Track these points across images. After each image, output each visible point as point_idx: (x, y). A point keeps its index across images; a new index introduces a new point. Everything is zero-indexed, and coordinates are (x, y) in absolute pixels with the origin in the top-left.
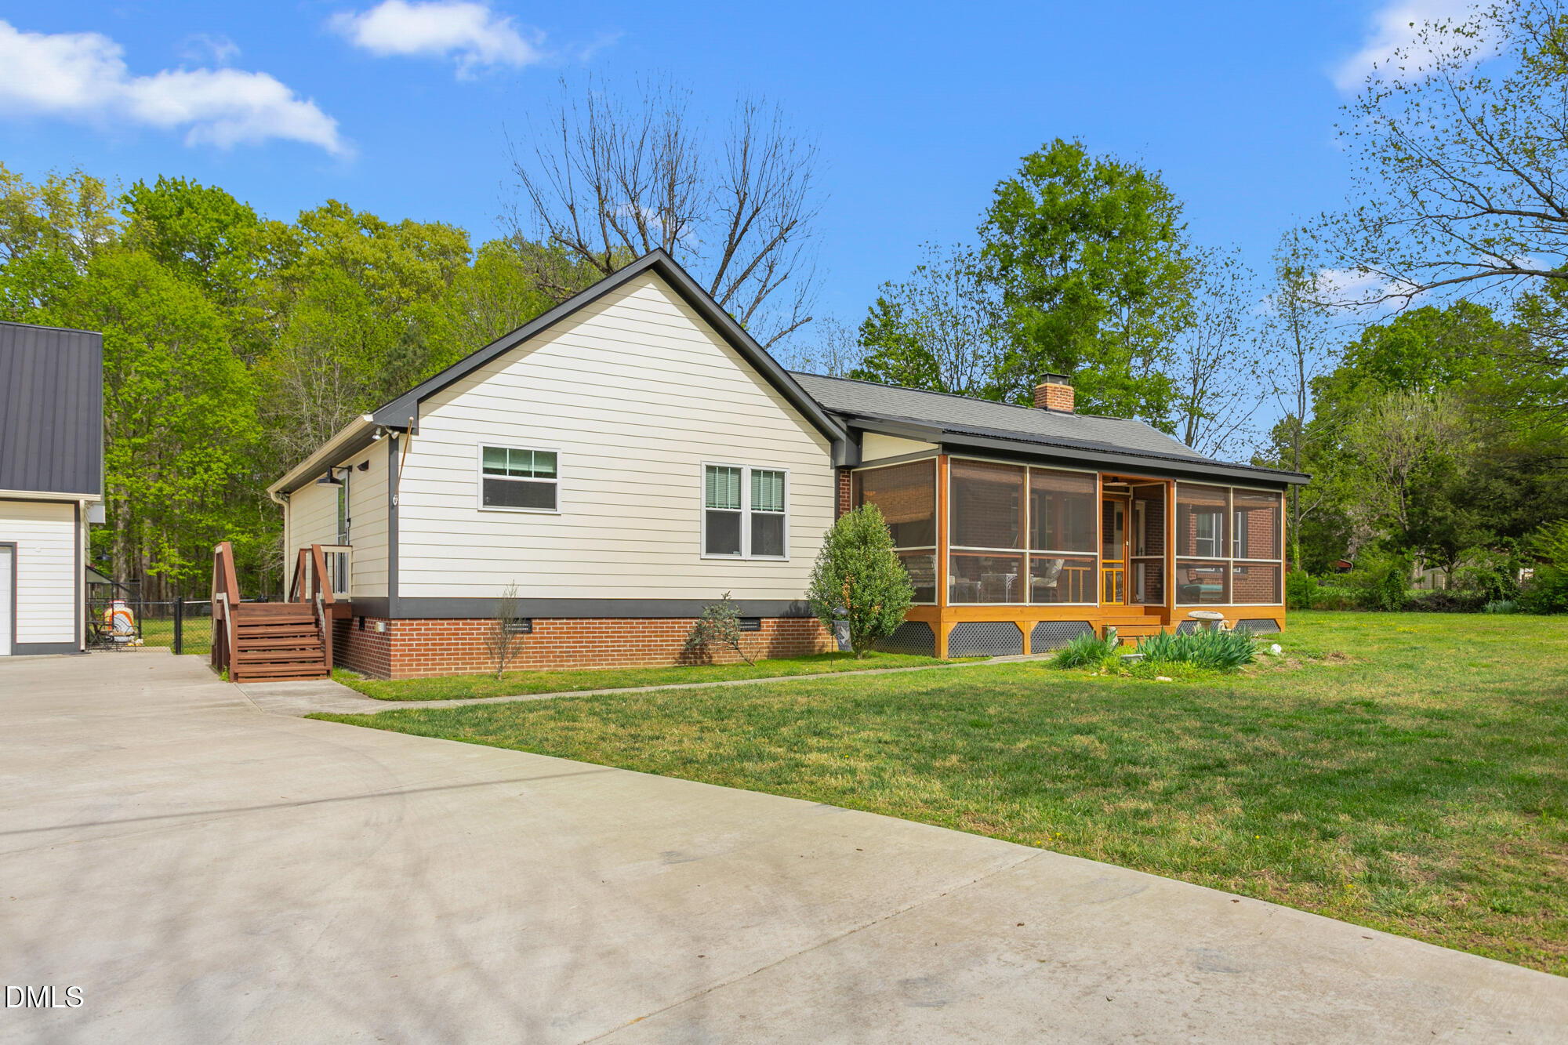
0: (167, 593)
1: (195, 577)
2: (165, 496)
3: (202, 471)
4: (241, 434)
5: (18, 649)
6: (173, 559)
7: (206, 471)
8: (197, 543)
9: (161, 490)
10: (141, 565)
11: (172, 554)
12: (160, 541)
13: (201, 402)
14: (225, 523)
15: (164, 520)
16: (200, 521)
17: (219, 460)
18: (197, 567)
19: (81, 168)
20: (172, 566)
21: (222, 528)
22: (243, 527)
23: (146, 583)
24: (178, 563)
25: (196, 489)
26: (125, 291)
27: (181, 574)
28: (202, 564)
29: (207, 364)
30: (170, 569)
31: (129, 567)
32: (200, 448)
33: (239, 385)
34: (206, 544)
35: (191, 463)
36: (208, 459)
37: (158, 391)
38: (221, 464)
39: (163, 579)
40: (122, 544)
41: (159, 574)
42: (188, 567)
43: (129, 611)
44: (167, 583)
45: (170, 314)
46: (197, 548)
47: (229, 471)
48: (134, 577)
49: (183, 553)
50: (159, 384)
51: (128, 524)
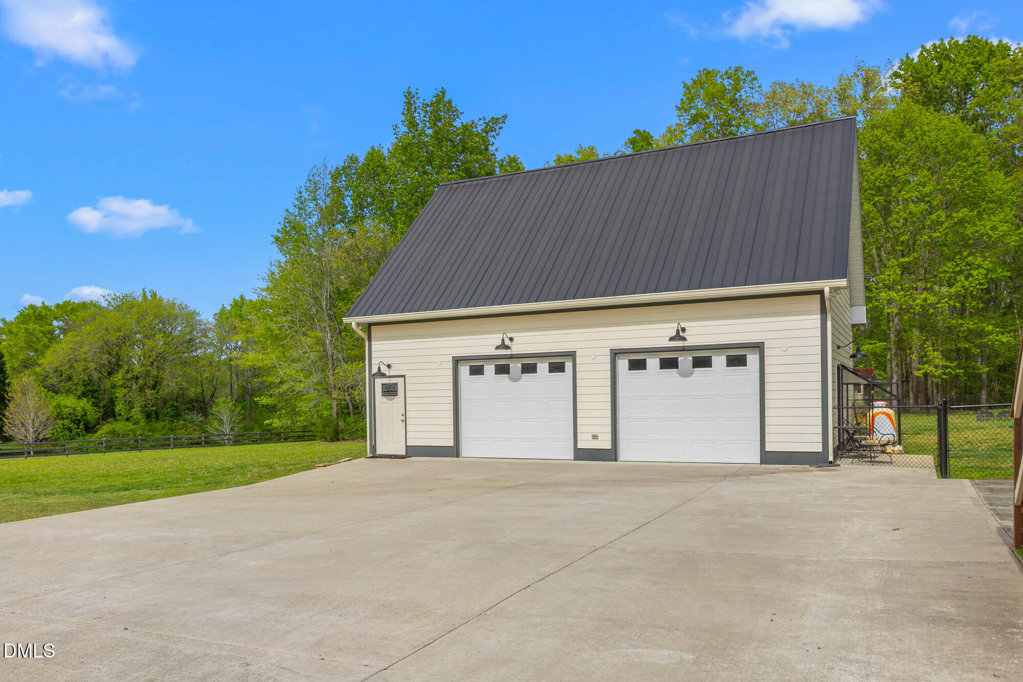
0: (933, 392)
1: (957, 376)
2: (929, 305)
3: (963, 279)
4: (1001, 239)
5: (768, 457)
6: (937, 361)
7: (967, 278)
8: (959, 345)
9: (925, 300)
10: (911, 368)
11: (936, 357)
12: (925, 346)
13: (961, 215)
14: (985, 325)
15: (928, 328)
16: (961, 325)
17: (979, 267)
18: (959, 366)
19: (862, 64)
20: (936, 367)
21: (983, 330)
22: (1002, 328)
23: (915, 383)
24: (941, 364)
25: (958, 295)
26: (892, 134)
27: (944, 374)
28: (963, 364)
29: (966, 179)
30: (934, 370)
31: (902, 370)
32: (960, 259)
33: (998, 193)
34: (967, 346)
35: (952, 273)
36: (968, 268)
37: (922, 213)
38: (982, 270)
39: (929, 379)
40: (894, 351)
41: (926, 375)
42: (950, 367)
43: (891, 412)
44: (932, 382)
45: (932, 143)
46: (958, 350)
47: (989, 276)
48: (906, 378)
49: (947, 355)
50: (923, 206)
51: (898, 333)
